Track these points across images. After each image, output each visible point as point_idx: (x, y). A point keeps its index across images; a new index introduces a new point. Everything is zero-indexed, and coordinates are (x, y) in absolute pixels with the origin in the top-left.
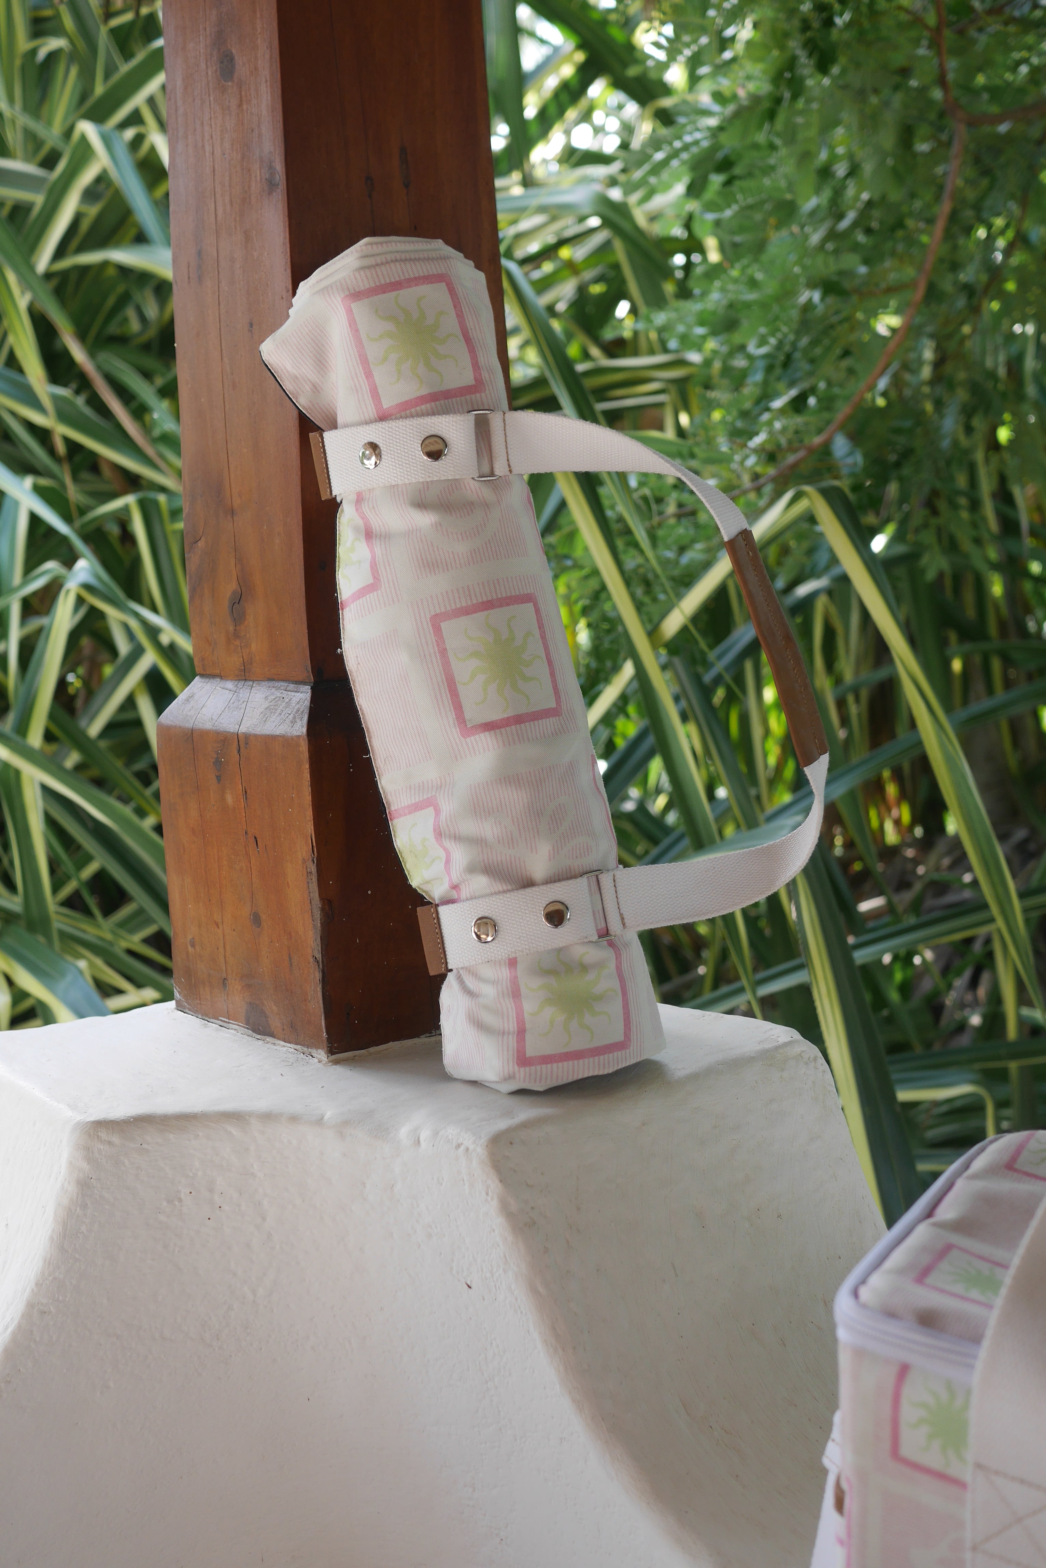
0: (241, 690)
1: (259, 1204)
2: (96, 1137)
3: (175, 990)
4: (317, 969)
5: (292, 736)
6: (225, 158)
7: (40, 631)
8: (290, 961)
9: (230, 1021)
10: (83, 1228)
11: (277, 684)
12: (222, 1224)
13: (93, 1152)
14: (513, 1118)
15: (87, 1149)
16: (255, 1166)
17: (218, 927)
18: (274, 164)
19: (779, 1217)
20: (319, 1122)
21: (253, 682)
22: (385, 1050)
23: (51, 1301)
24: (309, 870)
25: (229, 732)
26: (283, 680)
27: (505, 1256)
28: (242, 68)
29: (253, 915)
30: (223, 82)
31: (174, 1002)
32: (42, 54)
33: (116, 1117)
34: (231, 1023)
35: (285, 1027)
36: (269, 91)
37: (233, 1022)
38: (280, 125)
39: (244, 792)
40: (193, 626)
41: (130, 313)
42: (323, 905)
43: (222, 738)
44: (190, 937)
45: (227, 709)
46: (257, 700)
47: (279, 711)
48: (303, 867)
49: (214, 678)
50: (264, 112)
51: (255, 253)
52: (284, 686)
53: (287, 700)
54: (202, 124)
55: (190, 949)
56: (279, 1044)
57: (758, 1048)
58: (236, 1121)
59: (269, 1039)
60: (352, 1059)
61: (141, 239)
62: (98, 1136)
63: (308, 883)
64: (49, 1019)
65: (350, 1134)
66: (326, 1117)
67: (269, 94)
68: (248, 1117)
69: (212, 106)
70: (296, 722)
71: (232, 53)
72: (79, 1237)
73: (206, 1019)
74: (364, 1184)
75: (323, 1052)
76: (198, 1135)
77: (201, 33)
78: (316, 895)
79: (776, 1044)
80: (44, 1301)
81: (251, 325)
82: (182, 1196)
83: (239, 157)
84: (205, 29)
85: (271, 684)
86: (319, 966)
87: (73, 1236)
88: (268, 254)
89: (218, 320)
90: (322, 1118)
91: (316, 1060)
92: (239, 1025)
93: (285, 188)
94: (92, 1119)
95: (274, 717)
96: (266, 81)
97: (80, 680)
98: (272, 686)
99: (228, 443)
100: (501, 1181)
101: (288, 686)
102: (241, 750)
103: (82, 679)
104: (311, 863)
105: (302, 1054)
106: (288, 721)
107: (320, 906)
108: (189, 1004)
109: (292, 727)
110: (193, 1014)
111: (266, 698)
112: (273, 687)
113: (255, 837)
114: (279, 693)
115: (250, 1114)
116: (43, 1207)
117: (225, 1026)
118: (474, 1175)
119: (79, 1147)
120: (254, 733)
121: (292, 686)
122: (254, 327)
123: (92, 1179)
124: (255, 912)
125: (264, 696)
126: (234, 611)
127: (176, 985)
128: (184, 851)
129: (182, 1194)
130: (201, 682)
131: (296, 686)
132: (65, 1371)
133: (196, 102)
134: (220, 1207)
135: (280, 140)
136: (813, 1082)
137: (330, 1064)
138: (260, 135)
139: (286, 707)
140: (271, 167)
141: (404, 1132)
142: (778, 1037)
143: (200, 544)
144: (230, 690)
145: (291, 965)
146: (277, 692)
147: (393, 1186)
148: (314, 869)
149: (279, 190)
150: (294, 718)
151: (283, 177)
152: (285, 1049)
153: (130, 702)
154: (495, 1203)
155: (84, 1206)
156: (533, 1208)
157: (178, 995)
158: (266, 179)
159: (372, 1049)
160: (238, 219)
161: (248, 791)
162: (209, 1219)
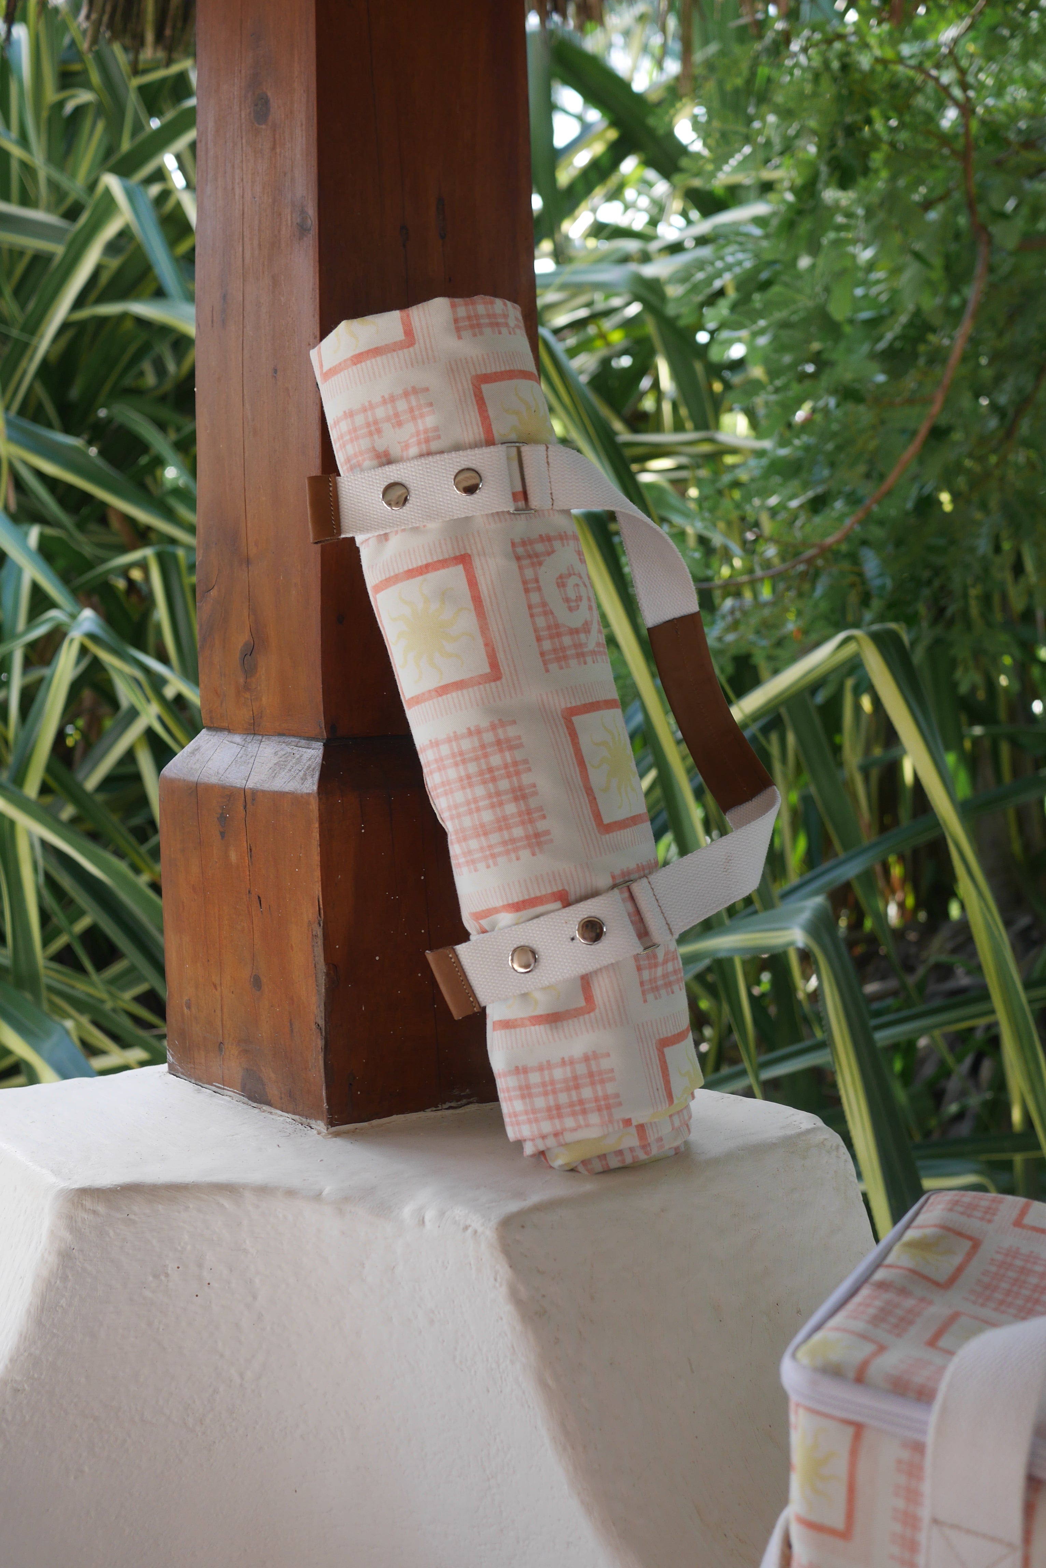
0: (250, 744)
1: (250, 1282)
2: (80, 1206)
3: (168, 1053)
4: (320, 1037)
5: (302, 794)
6: (256, 202)
7: (41, 681)
8: (291, 1027)
9: (225, 1087)
10: (63, 1302)
11: (288, 739)
12: (210, 1303)
13: (76, 1222)
14: (525, 1200)
15: (71, 1218)
16: (248, 1242)
17: (216, 989)
18: (306, 209)
19: (798, 1312)
20: (318, 1197)
21: (262, 737)
22: (388, 1123)
23: (25, 1378)
24: (314, 933)
25: (235, 787)
26: (294, 736)
27: (513, 1347)
28: (277, 111)
29: (254, 977)
30: (257, 125)
31: (166, 1065)
32: (70, 107)
33: (102, 1185)
34: (225, 1089)
35: (283, 1096)
36: (304, 134)
37: (228, 1089)
38: (314, 170)
39: (249, 850)
40: (202, 677)
41: (147, 367)
42: (328, 970)
43: (229, 793)
44: (185, 998)
45: (234, 763)
46: (266, 755)
47: (288, 767)
48: (308, 930)
49: (221, 731)
50: (298, 156)
51: (282, 298)
52: (295, 741)
53: (298, 756)
54: (233, 167)
55: (186, 1010)
56: (276, 1114)
57: (782, 1133)
58: (229, 1193)
59: (265, 1107)
60: (353, 1132)
61: (160, 294)
62: (82, 1204)
63: (313, 946)
64: (33, 1079)
65: (350, 1212)
66: (325, 1193)
67: (304, 138)
68: (242, 1189)
69: (244, 149)
70: (306, 779)
71: (267, 96)
72: (58, 1311)
73: (200, 1084)
74: (363, 1265)
75: (323, 1124)
76: (189, 1207)
77: (236, 74)
78: (321, 959)
79: (798, 1131)
80: (18, 1378)
81: (275, 371)
82: (169, 1272)
83: (270, 200)
84: (240, 71)
85: (282, 739)
86: (321, 1033)
87: (51, 1310)
88: (296, 300)
89: (241, 365)
90: (320, 1194)
91: (315, 1132)
92: (234, 1092)
93: (317, 233)
94: (77, 1186)
95: (283, 773)
96: (302, 125)
97: (78, 732)
98: (282, 741)
99: (246, 491)
100: (511, 1267)
101: (299, 742)
102: (248, 806)
103: (81, 731)
104: (316, 925)
105: (300, 1125)
106: (298, 778)
107: (325, 971)
108: (182, 1067)
109: (302, 784)
110: (186, 1078)
111: (276, 753)
112: (284, 742)
113: (259, 897)
114: (289, 749)
115: (245, 1186)
116: (21, 1278)
117: (219, 1092)
118: (481, 1260)
119: (61, 1216)
120: (262, 788)
121: (303, 742)
122: (278, 373)
123: (74, 1251)
124: (255, 975)
125: (273, 751)
126: (245, 663)
127: (169, 1048)
128: (184, 909)
129: (169, 1269)
130: (208, 735)
131: (308, 742)
132: (37, 1453)
133: (228, 144)
134: (209, 1284)
135: (314, 185)
136: (835, 1172)
137: (330, 1136)
138: (293, 179)
139: (296, 764)
140: (303, 212)
141: (407, 1211)
142: (801, 1123)
143: (214, 593)
144: (238, 744)
145: (292, 1031)
146: (287, 747)
147: (394, 1267)
148: (319, 932)
149: (310, 235)
150: (305, 775)
151: (315, 221)
152: (282, 1119)
153: (130, 756)
154: (504, 1290)
155: (65, 1278)
156: (544, 1296)
157: (171, 1058)
158: (297, 224)
159: (375, 1122)
160: (266, 263)
161: (253, 849)
162: (197, 1296)
